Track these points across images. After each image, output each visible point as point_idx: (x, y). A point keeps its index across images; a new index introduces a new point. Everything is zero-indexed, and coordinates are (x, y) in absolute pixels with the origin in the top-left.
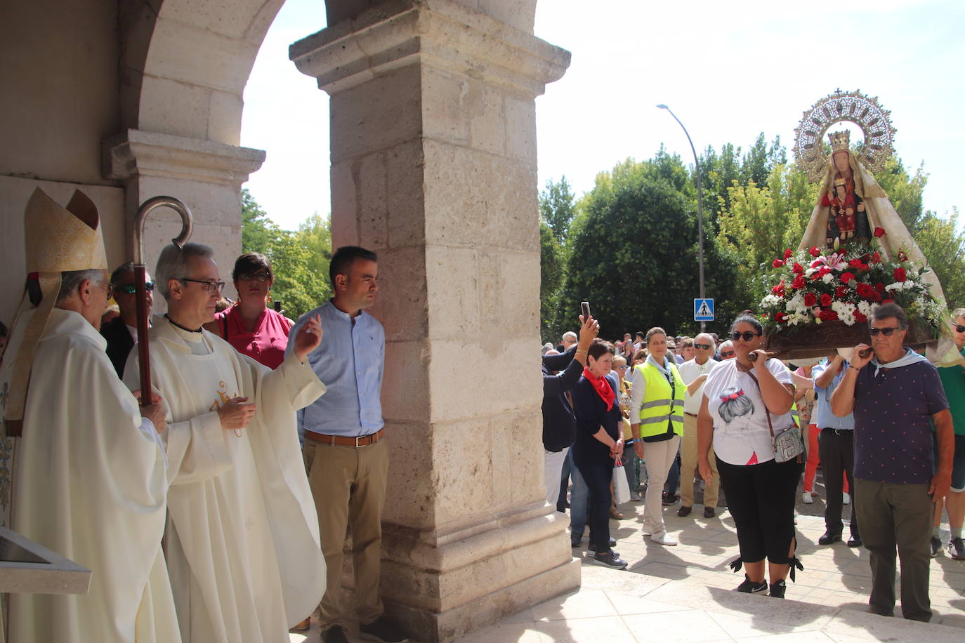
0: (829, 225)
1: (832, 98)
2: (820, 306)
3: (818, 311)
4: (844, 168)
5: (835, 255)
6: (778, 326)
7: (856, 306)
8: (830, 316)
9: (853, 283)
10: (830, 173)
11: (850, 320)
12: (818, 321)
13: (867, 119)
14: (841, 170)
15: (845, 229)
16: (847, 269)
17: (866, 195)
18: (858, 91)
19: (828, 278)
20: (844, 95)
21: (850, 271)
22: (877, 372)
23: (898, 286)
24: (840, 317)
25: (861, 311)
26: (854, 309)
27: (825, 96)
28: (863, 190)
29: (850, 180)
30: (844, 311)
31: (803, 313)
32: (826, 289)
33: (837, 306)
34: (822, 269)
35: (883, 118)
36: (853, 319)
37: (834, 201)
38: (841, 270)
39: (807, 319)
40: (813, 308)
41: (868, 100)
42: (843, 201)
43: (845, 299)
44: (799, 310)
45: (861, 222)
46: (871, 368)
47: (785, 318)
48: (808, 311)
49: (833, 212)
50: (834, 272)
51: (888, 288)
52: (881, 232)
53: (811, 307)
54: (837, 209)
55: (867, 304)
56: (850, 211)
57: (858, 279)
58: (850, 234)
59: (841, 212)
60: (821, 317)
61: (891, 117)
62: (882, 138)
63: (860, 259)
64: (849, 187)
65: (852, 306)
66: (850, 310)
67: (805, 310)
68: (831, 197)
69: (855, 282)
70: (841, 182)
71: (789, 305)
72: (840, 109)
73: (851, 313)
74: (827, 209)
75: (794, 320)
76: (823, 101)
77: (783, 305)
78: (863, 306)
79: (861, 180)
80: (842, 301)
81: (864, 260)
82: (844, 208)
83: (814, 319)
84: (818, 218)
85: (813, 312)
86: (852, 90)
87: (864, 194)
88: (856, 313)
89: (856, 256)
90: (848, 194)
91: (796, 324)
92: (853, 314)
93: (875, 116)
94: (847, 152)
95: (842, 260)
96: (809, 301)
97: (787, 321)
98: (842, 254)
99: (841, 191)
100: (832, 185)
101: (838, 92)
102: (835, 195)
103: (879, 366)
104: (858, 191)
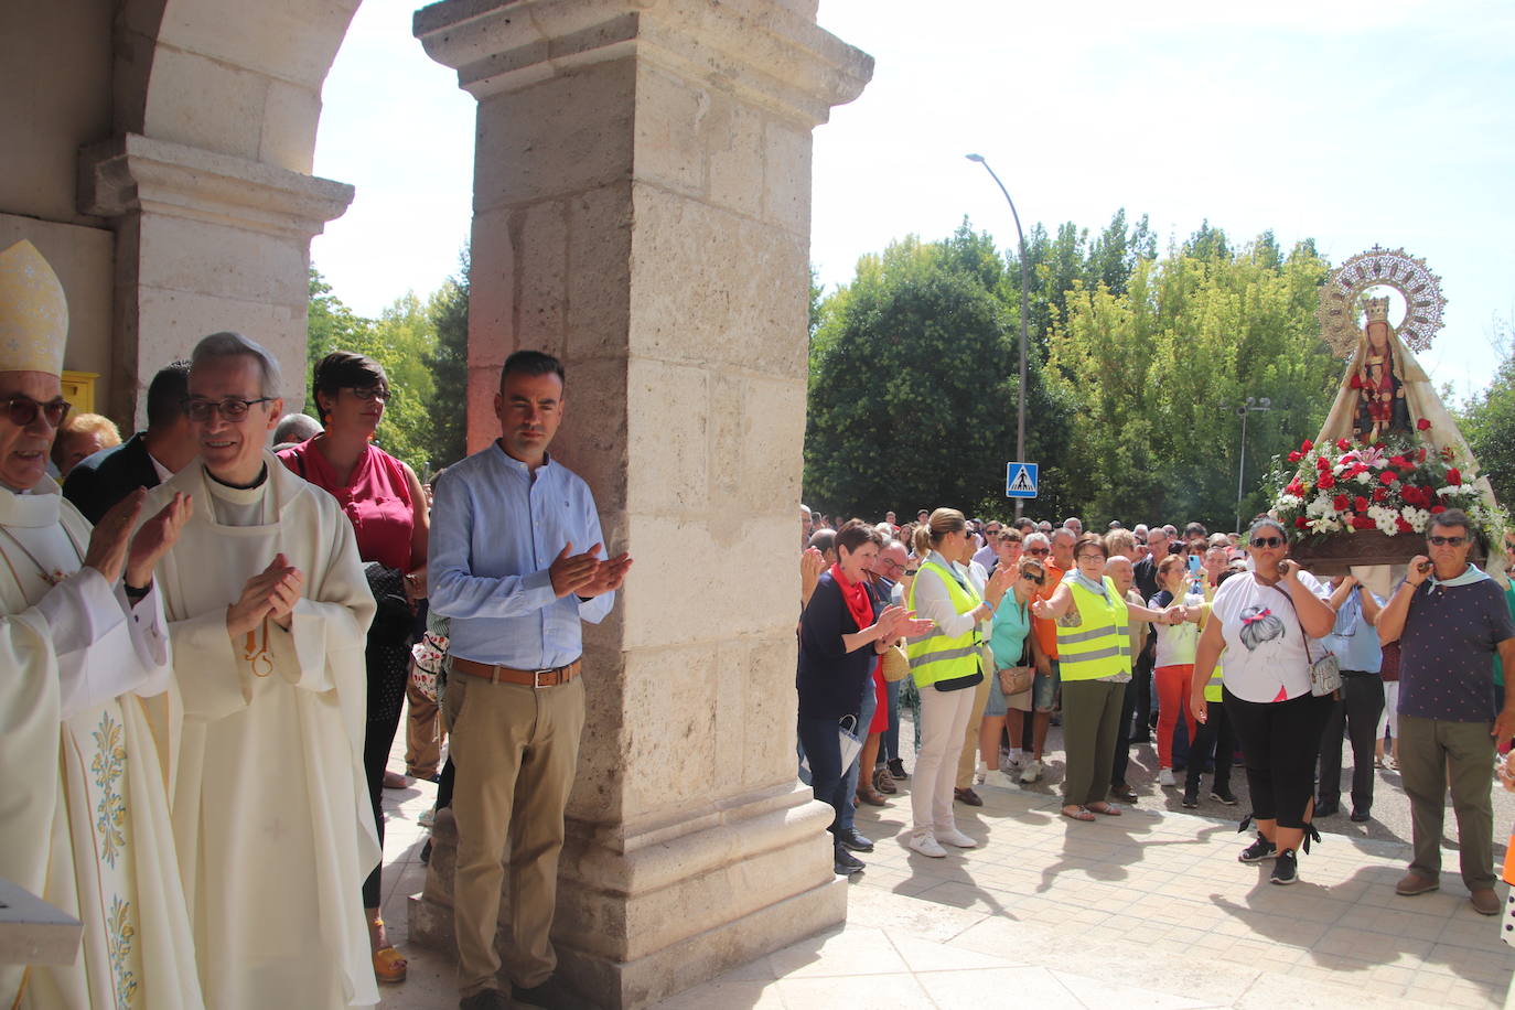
0: (1357, 412)
1: (1368, 255)
2: (1353, 510)
3: (1350, 516)
4: (1380, 344)
5: (1372, 450)
6: (1299, 534)
7: (1399, 512)
8: (1367, 524)
9: (1396, 485)
10: (1362, 348)
11: (1391, 529)
12: (1351, 529)
13: (1412, 284)
14: (1376, 345)
15: (1380, 418)
16: (1388, 467)
17: (1407, 377)
18: (1402, 249)
19: (1364, 477)
20: (1384, 253)
21: (1393, 469)
22: (1432, 589)
23: (1452, 490)
24: (1379, 525)
25: (1406, 518)
26: (1396, 516)
27: (1359, 252)
28: (1402, 371)
29: (1388, 355)
30: (1384, 519)
31: (1331, 519)
32: (1362, 491)
33: (1375, 512)
34: (1357, 466)
35: (1431, 285)
36: (1396, 528)
37: (1367, 383)
38: (1380, 468)
39: (1336, 527)
40: (1345, 513)
41: (1413, 261)
42: (1378, 383)
43: (1384, 503)
44: (1326, 516)
45: (1399, 410)
46: (1427, 584)
47: (1309, 524)
48: (1338, 516)
49: (1366, 397)
50: (1371, 470)
51: (1440, 492)
52: (1425, 425)
53: (1342, 512)
54: (1370, 393)
55: (1414, 511)
56: (1387, 397)
57: (1402, 480)
58: (1386, 424)
59: (1376, 396)
60: (1354, 524)
61: (1442, 285)
62: (1429, 309)
63: (1403, 456)
64: (1386, 367)
65: (1395, 512)
66: (1392, 517)
67: (1335, 516)
68: (1363, 378)
69: (1398, 483)
70: (1377, 360)
71: (1311, 510)
72: (1377, 269)
73: (1393, 520)
74: (1355, 393)
75: (1321, 526)
76: (1356, 258)
77: (1303, 508)
78: (1409, 513)
79: (1401, 359)
80: (1381, 506)
81: (1409, 457)
82: (1380, 392)
83: (1345, 526)
84: (1344, 402)
85: (1343, 517)
86: (1394, 247)
87: (1403, 376)
88: (1400, 521)
89: (1397, 452)
90: (1385, 375)
91: (1323, 532)
92: (1397, 521)
93: (1421, 281)
94: (1386, 325)
95: (1381, 456)
96: (1340, 504)
97: (1311, 528)
98: (1381, 450)
99: (1376, 371)
100: (1363, 364)
101: (1377, 248)
102: (1369, 374)
103: (1435, 582)
104: (1396, 372)
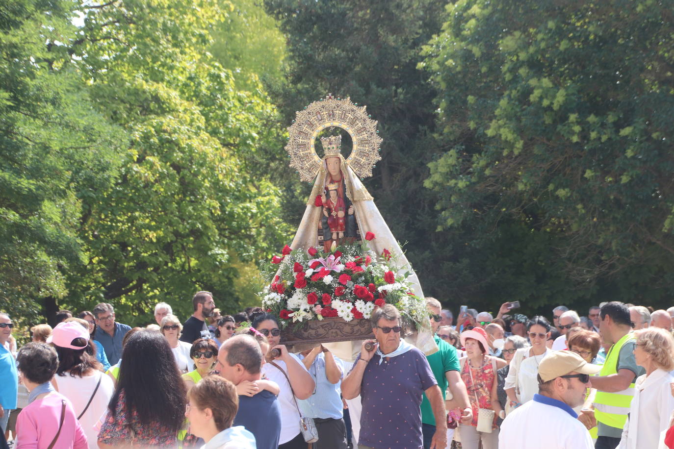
0: (321, 225)
2: (321, 303)
3: (319, 308)
4: (335, 172)
5: (333, 257)
6: (284, 324)
7: (353, 304)
8: (331, 313)
9: (350, 284)
10: (322, 175)
11: (348, 316)
12: (320, 317)
14: (332, 174)
15: (336, 230)
16: (344, 271)
17: (355, 199)
19: (328, 279)
21: (347, 273)
22: (381, 361)
23: (388, 287)
24: (340, 314)
25: (358, 309)
26: (352, 307)
28: (352, 193)
29: (342, 183)
30: (343, 309)
31: (305, 310)
32: (327, 289)
33: (336, 304)
34: (322, 270)
36: (351, 315)
37: (326, 203)
38: (339, 271)
39: (310, 316)
40: (315, 305)
42: (335, 204)
43: (343, 298)
44: (302, 308)
45: (350, 224)
47: (290, 315)
48: (311, 309)
49: (326, 213)
50: (333, 273)
51: (380, 289)
52: (371, 236)
53: (313, 305)
54: (329, 210)
55: (363, 303)
56: (341, 214)
57: (355, 280)
59: (333, 214)
60: (322, 314)
63: (355, 262)
64: (341, 190)
65: (350, 304)
66: (348, 308)
67: (308, 308)
68: (324, 200)
69: (352, 283)
70: (334, 186)
71: (292, 303)
73: (349, 311)
75: (299, 317)
77: (285, 301)
78: (360, 304)
80: (341, 300)
81: (358, 264)
82: (336, 210)
83: (316, 316)
84: (310, 216)
85: (314, 309)
87: (353, 197)
88: (354, 311)
89: (351, 259)
90: (339, 198)
91: (301, 320)
92: (352, 311)
94: (339, 158)
95: (339, 263)
96: (312, 299)
97: (291, 318)
98: (339, 257)
99: (333, 194)
100: (323, 187)
103: (382, 356)
104: (348, 194)
